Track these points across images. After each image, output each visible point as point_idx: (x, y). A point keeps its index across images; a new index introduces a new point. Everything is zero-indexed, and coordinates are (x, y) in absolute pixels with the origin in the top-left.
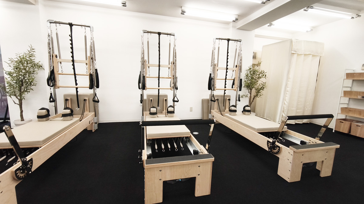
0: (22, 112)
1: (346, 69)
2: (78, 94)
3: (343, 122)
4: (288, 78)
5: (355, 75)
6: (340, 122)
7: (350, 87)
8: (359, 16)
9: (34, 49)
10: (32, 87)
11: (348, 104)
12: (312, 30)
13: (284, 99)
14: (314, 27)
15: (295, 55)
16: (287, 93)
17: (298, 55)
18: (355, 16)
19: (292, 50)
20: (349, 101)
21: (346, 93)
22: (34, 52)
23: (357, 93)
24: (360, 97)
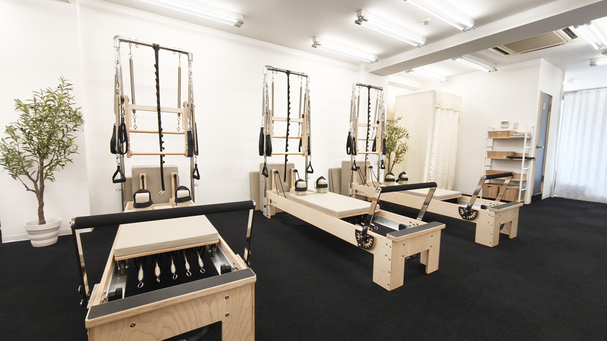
0: (41, 205)
1: (488, 127)
2: (163, 166)
3: (490, 187)
4: (433, 137)
5: (498, 133)
6: (488, 186)
7: (492, 147)
8: (496, 70)
9: (69, 85)
10: (70, 157)
11: (490, 166)
12: (446, 81)
13: (430, 164)
14: (448, 77)
15: (439, 109)
16: (433, 155)
17: (442, 109)
18: (492, 69)
19: (436, 104)
20: (491, 163)
21: (489, 154)
22: (70, 89)
23: (502, 153)
24: (504, 157)
